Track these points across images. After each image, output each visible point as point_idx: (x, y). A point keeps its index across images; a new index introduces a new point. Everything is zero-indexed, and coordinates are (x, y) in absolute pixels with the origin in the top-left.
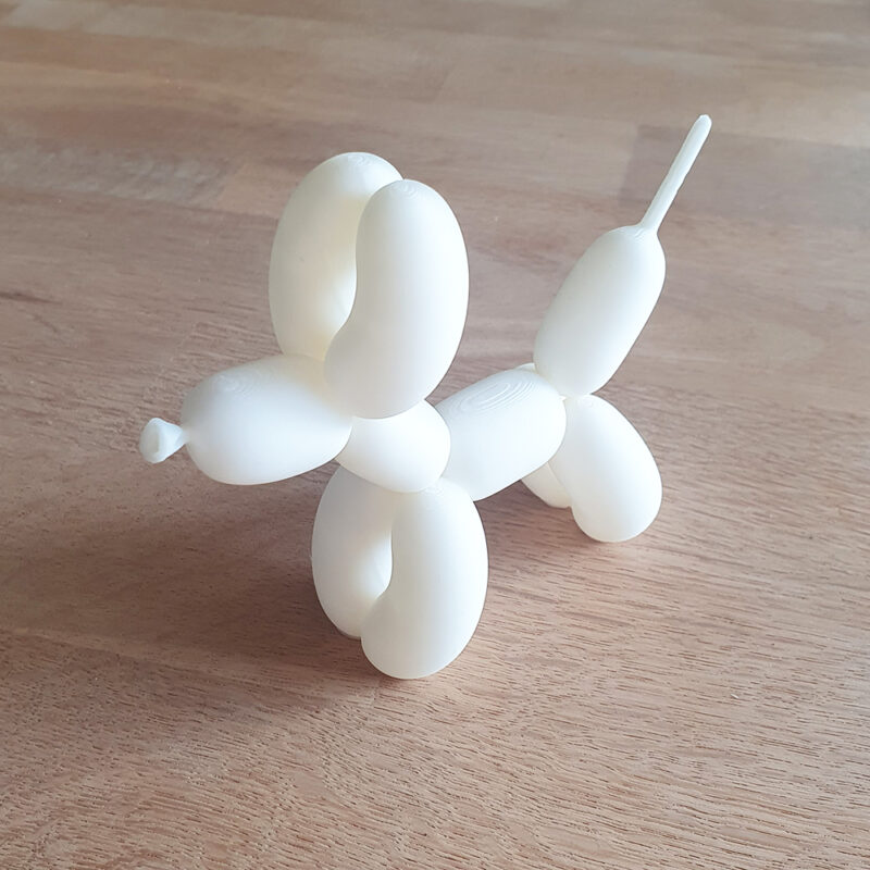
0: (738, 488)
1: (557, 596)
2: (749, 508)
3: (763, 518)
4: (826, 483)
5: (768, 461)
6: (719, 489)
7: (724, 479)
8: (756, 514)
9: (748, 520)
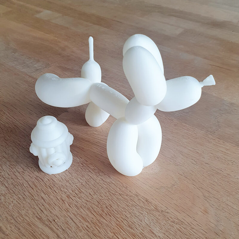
0: (90, 214)
1: (7, 233)
2: (87, 224)
3: (87, 229)
4: (118, 222)
5: (107, 208)
6: (84, 212)
7: (88, 209)
8: (87, 226)
9: (82, 228)
